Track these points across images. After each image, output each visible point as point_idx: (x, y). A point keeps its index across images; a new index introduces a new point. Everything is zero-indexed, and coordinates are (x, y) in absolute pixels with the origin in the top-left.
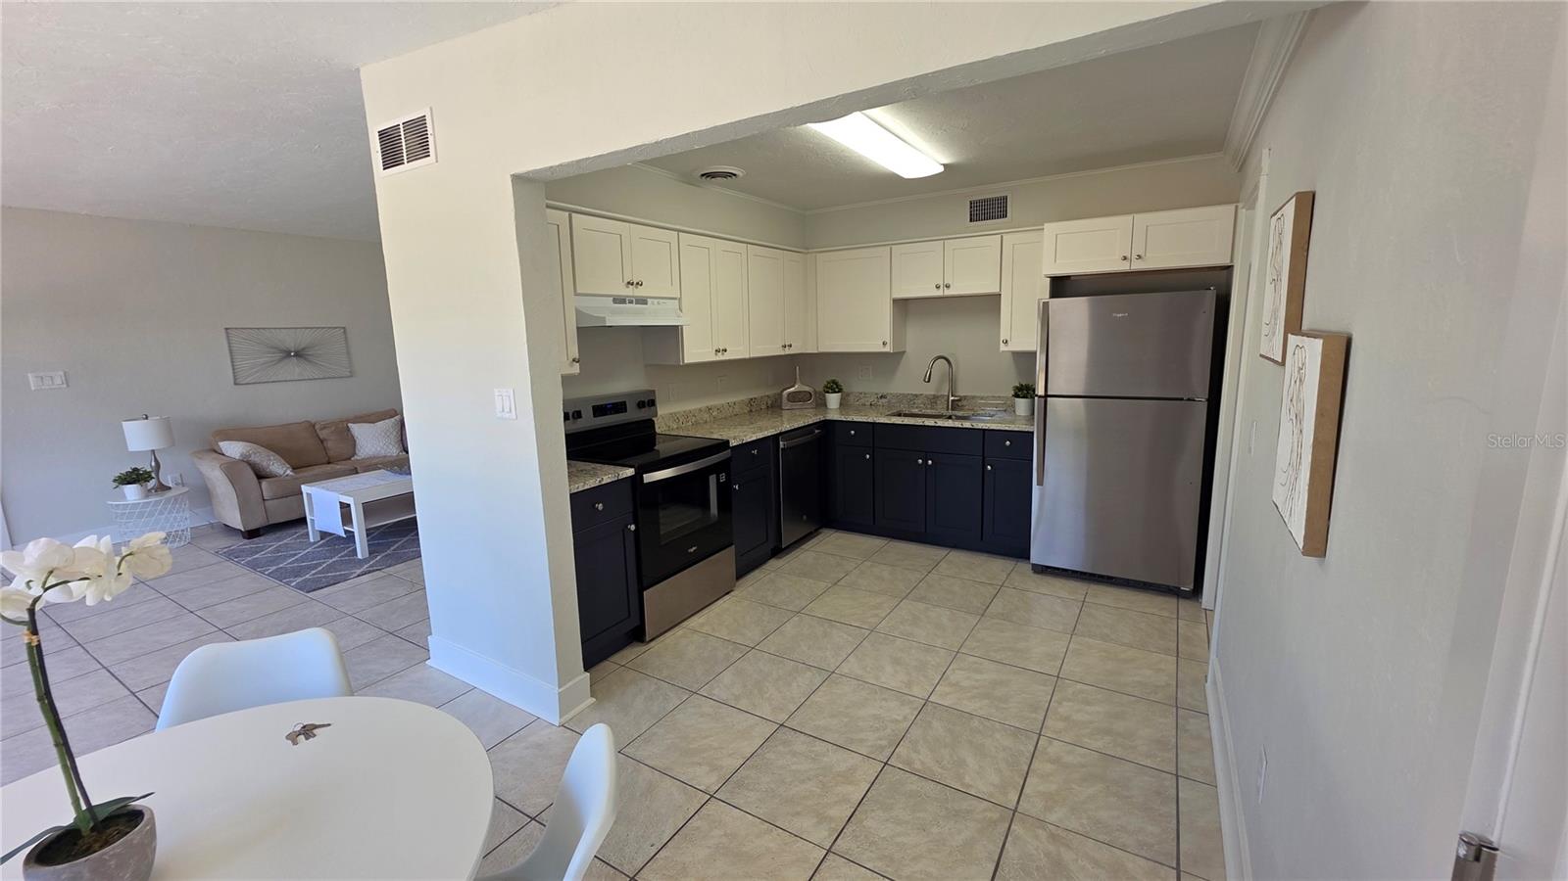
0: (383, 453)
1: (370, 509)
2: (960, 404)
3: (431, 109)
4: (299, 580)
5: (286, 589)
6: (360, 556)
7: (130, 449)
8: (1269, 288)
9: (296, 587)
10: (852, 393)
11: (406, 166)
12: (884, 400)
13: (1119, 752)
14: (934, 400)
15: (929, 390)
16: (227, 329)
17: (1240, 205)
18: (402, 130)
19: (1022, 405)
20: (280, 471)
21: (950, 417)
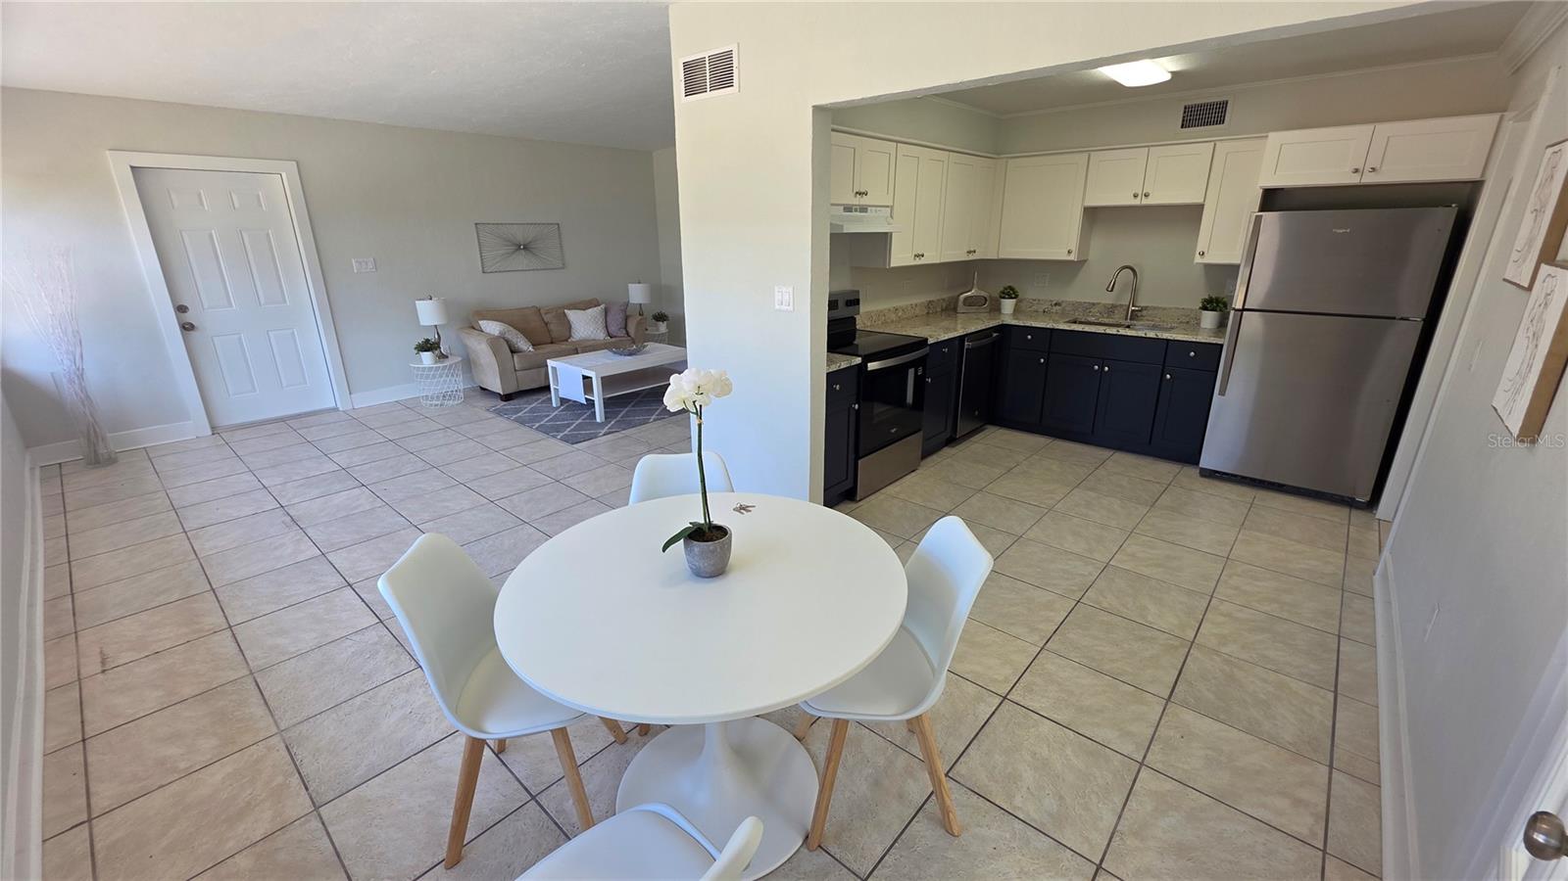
0: (593, 337)
1: (608, 382)
2: (1139, 314)
3: (738, 44)
4: (562, 434)
5: (553, 440)
6: (598, 420)
7: (422, 324)
8: (1529, 217)
9: (561, 439)
10: (1025, 299)
11: (708, 95)
12: (1058, 307)
13: (1285, 615)
14: (1111, 309)
15: (1108, 299)
16: (476, 224)
17: (1508, 115)
18: (707, 62)
19: (1209, 319)
20: (525, 348)
21: (1128, 327)
